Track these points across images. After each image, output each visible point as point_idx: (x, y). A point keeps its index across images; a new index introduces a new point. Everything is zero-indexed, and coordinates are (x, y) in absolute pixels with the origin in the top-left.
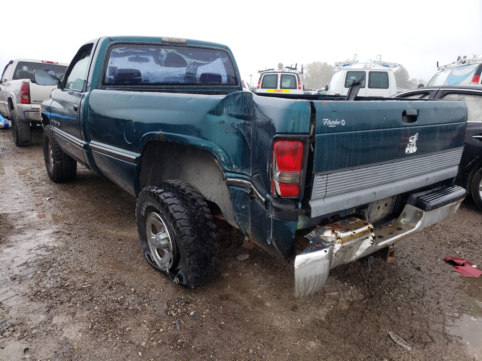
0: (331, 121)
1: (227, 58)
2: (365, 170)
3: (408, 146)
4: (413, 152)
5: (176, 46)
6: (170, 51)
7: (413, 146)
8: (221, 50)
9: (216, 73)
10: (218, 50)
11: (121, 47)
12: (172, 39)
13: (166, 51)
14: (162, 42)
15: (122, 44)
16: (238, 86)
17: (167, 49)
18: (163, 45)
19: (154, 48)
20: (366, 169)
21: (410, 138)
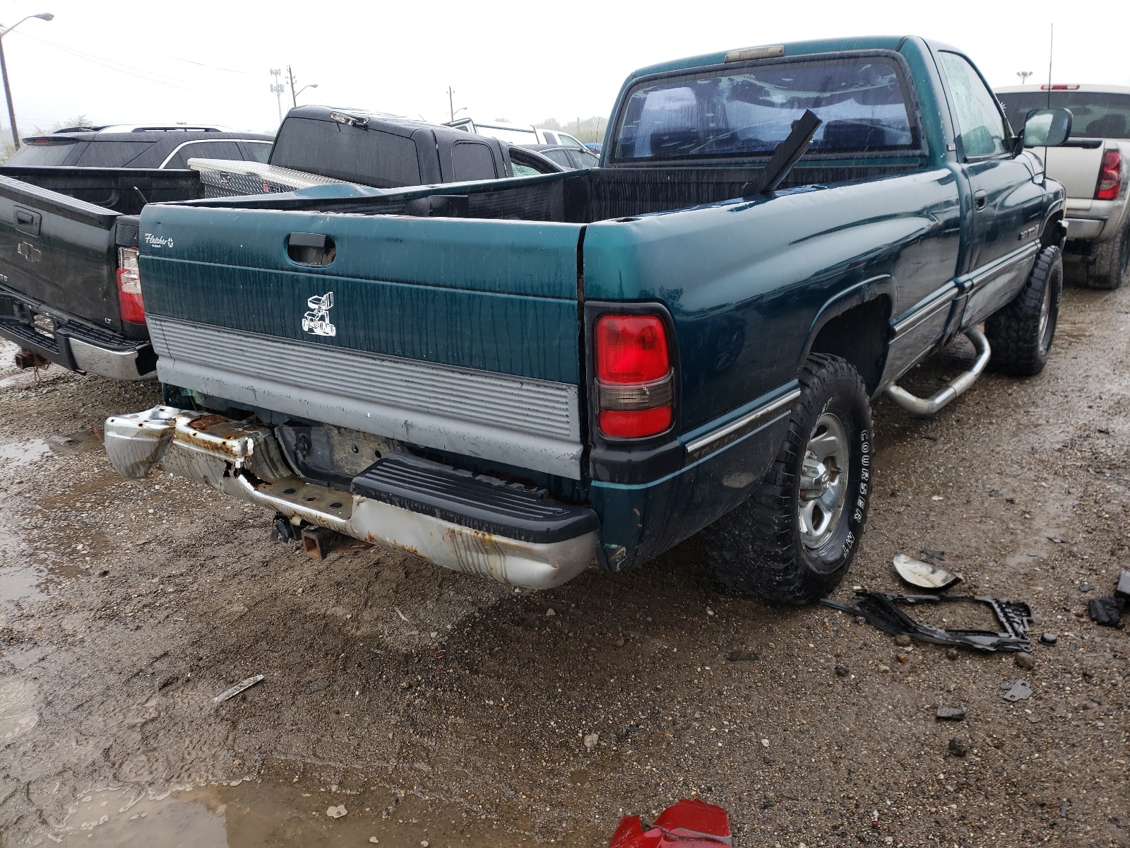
0: (155, 238)
1: (894, 76)
2: (214, 335)
3: (306, 315)
4: (325, 335)
5: (755, 65)
6: (738, 79)
7: (322, 318)
8: (879, 56)
9: (852, 117)
10: (868, 56)
11: (646, 87)
12: (750, 51)
13: (732, 80)
14: (726, 62)
15: (649, 80)
16: (918, 152)
17: (733, 77)
18: (726, 69)
19: (706, 79)
20: (217, 333)
21: (310, 299)
